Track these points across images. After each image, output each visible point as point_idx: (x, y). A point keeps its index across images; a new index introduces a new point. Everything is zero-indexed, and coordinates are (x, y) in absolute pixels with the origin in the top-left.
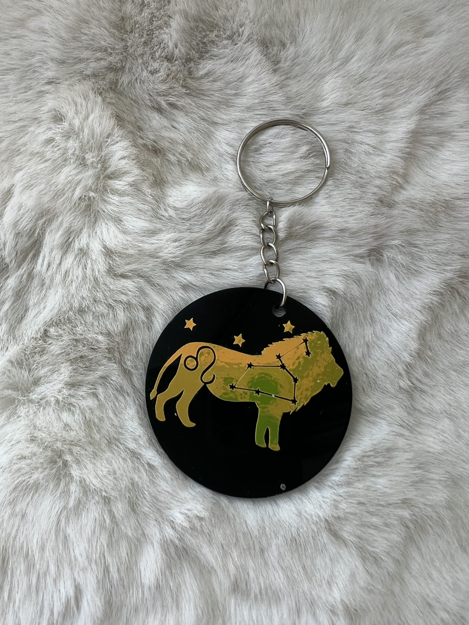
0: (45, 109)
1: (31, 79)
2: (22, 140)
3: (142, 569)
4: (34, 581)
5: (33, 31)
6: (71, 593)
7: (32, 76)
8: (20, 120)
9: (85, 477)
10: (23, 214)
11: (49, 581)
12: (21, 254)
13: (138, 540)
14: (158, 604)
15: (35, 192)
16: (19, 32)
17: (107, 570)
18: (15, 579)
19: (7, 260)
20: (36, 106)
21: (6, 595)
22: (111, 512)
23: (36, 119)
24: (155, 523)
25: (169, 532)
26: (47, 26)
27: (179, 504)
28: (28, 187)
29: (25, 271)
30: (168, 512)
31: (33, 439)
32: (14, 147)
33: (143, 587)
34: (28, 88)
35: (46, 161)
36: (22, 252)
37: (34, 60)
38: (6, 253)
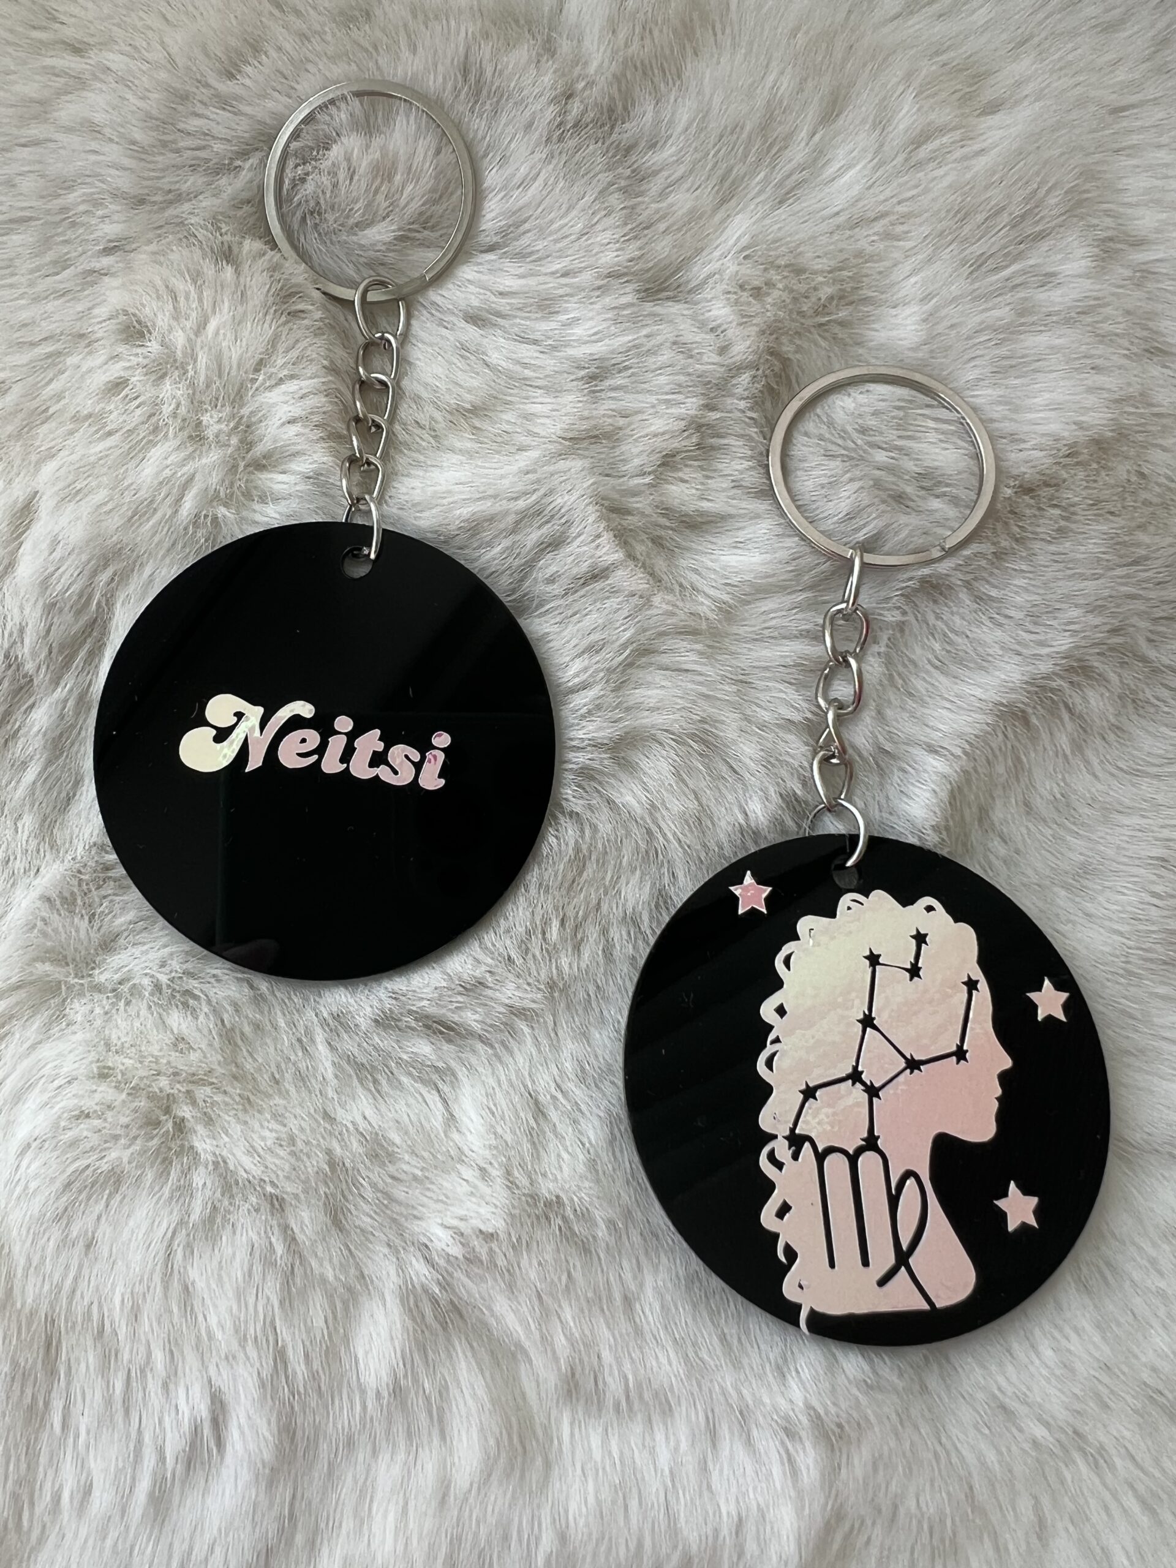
0: (102, 312)
1: (66, 242)
2: (52, 386)
3: (360, 1355)
4: (119, 1386)
5: (69, 130)
6: (203, 1410)
7: (69, 235)
8: (45, 339)
9: (225, 1153)
10: (62, 559)
11: (154, 1386)
12: (60, 652)
13: (350, 1290)
14: (399, 1428)
15: (86, 507)
16: (35, 131)
17: (281, 1356)
18: (76, 1386)
19: (29, 667)
20: (80, 307)
21: (56, 1419)
22: (285, 1229)
23: (82, 336)
24: (386, 1250)
25: (419, 1270)
26: (99, 117)
27: (440, 1206)
28: (71, 495)
29: (71, 690)
30: (416, 1227)
31: (104, 1075)
32: (35, 404)
33: (363, 1392)
34: (62, 264)
35: (110, 434)
36: (62, 647)
37: (72, 197)
38: (26, 650)
